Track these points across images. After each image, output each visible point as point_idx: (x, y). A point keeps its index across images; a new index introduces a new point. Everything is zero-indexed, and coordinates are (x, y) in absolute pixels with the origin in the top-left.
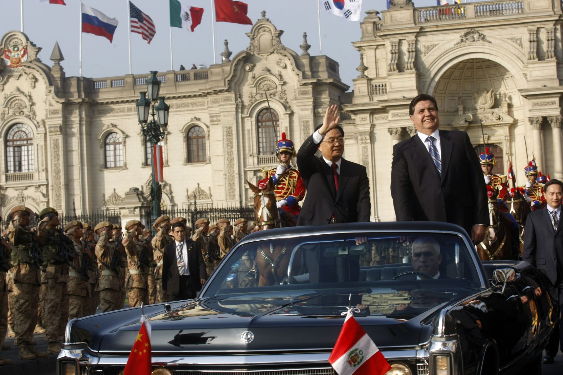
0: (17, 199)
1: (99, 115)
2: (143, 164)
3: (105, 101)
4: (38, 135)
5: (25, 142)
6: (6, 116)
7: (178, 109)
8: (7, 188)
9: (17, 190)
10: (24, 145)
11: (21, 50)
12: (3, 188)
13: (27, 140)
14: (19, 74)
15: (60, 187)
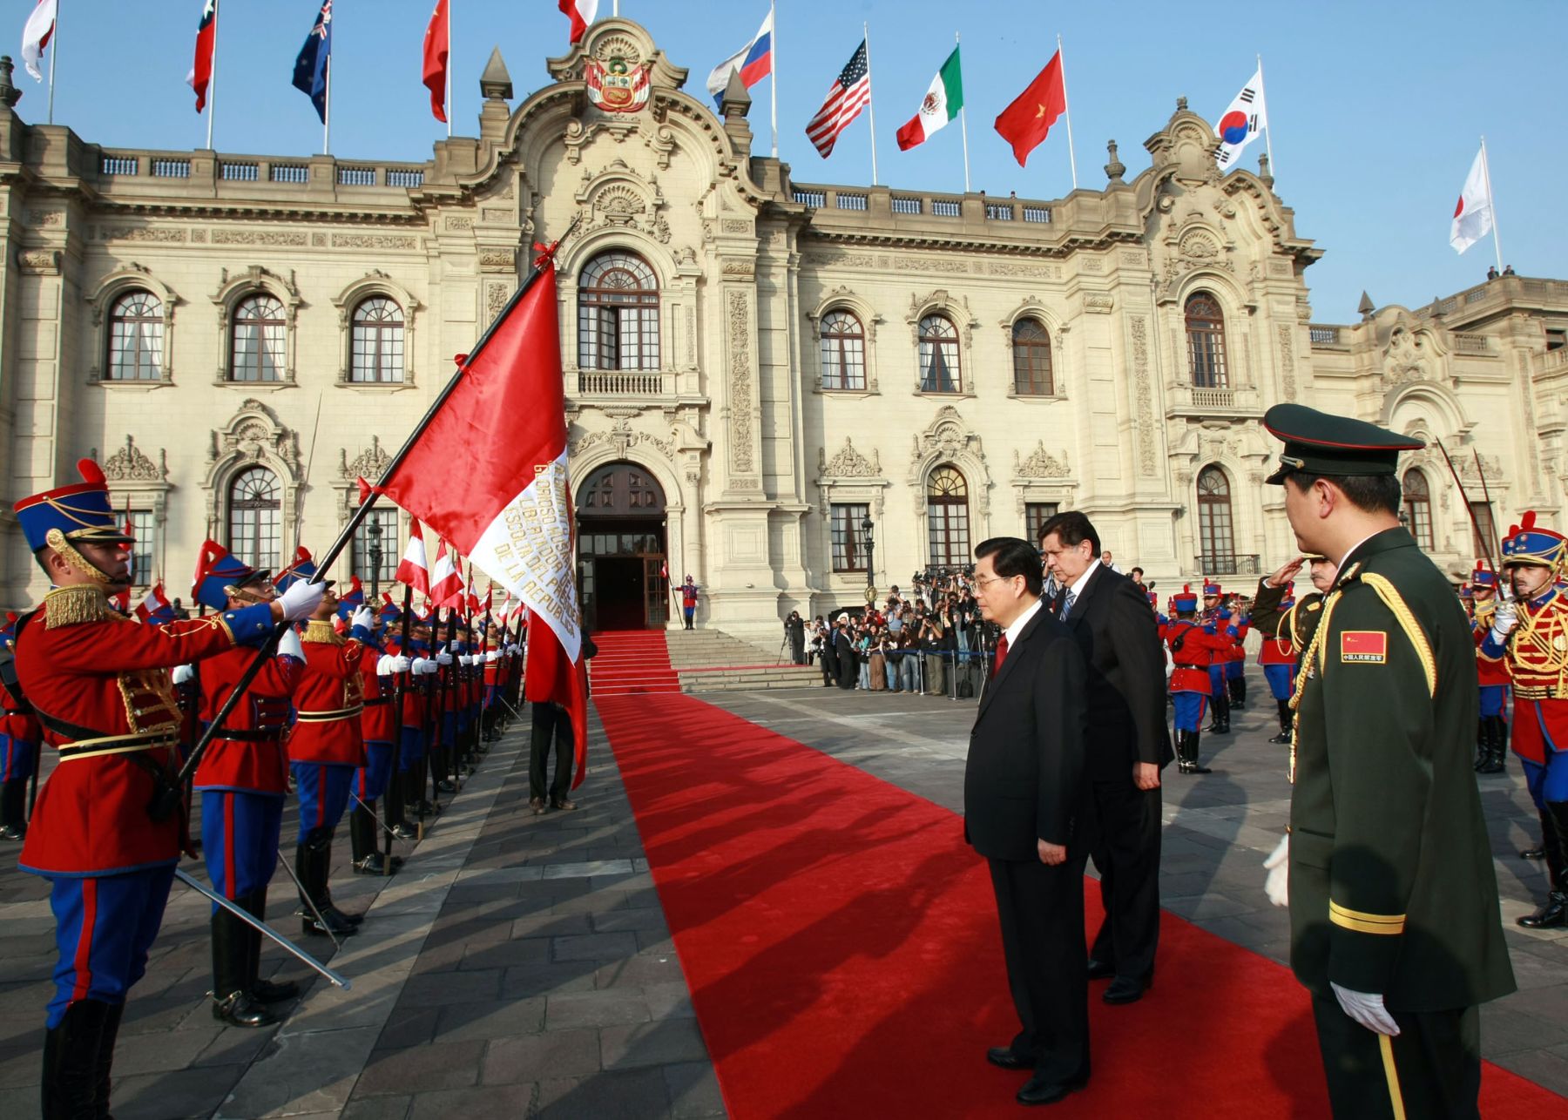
0: (610, 441)
1: (810, 266)
2: (918, 386)
3: (833, 232)
4: (677, 282)
5: (632, 300)
6: (584, 226)
7: (993, 277)
8: (582, 407)
9: (611, 416)
10: (629, 307)
11: (635, 72)
12: (573, 406)
13: (641, 294)
14: (629, 126)
15: (747, 414)
